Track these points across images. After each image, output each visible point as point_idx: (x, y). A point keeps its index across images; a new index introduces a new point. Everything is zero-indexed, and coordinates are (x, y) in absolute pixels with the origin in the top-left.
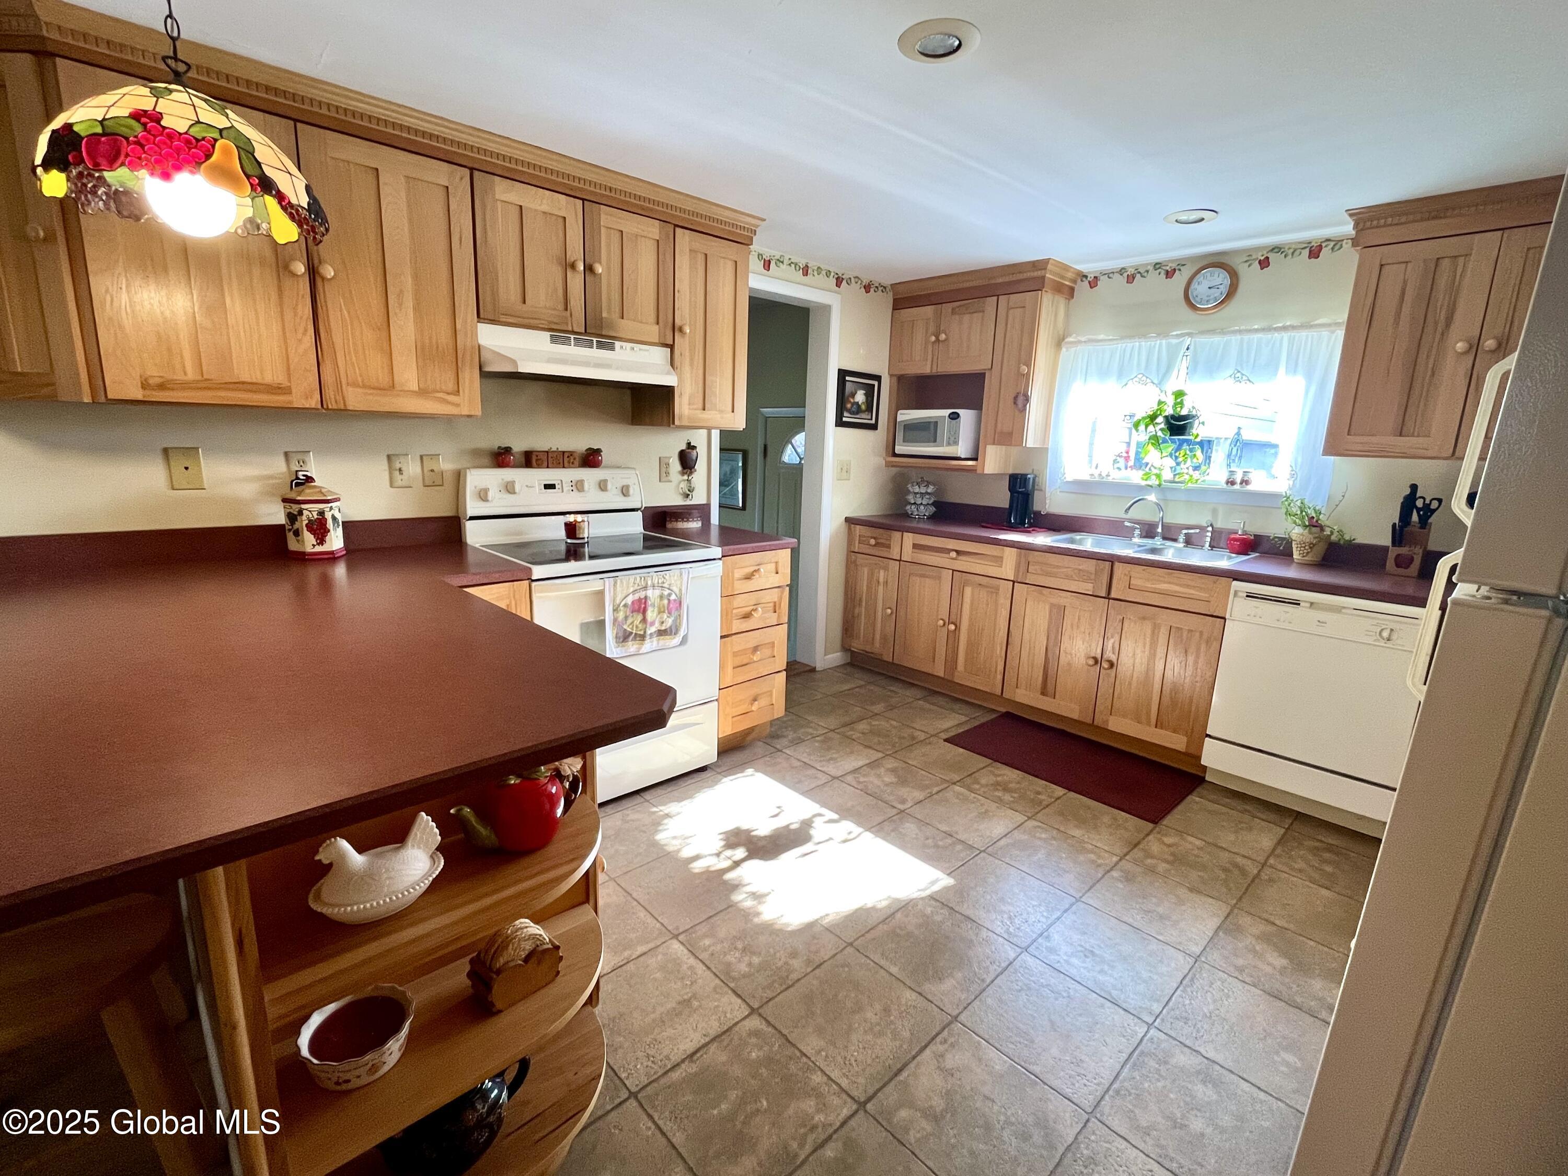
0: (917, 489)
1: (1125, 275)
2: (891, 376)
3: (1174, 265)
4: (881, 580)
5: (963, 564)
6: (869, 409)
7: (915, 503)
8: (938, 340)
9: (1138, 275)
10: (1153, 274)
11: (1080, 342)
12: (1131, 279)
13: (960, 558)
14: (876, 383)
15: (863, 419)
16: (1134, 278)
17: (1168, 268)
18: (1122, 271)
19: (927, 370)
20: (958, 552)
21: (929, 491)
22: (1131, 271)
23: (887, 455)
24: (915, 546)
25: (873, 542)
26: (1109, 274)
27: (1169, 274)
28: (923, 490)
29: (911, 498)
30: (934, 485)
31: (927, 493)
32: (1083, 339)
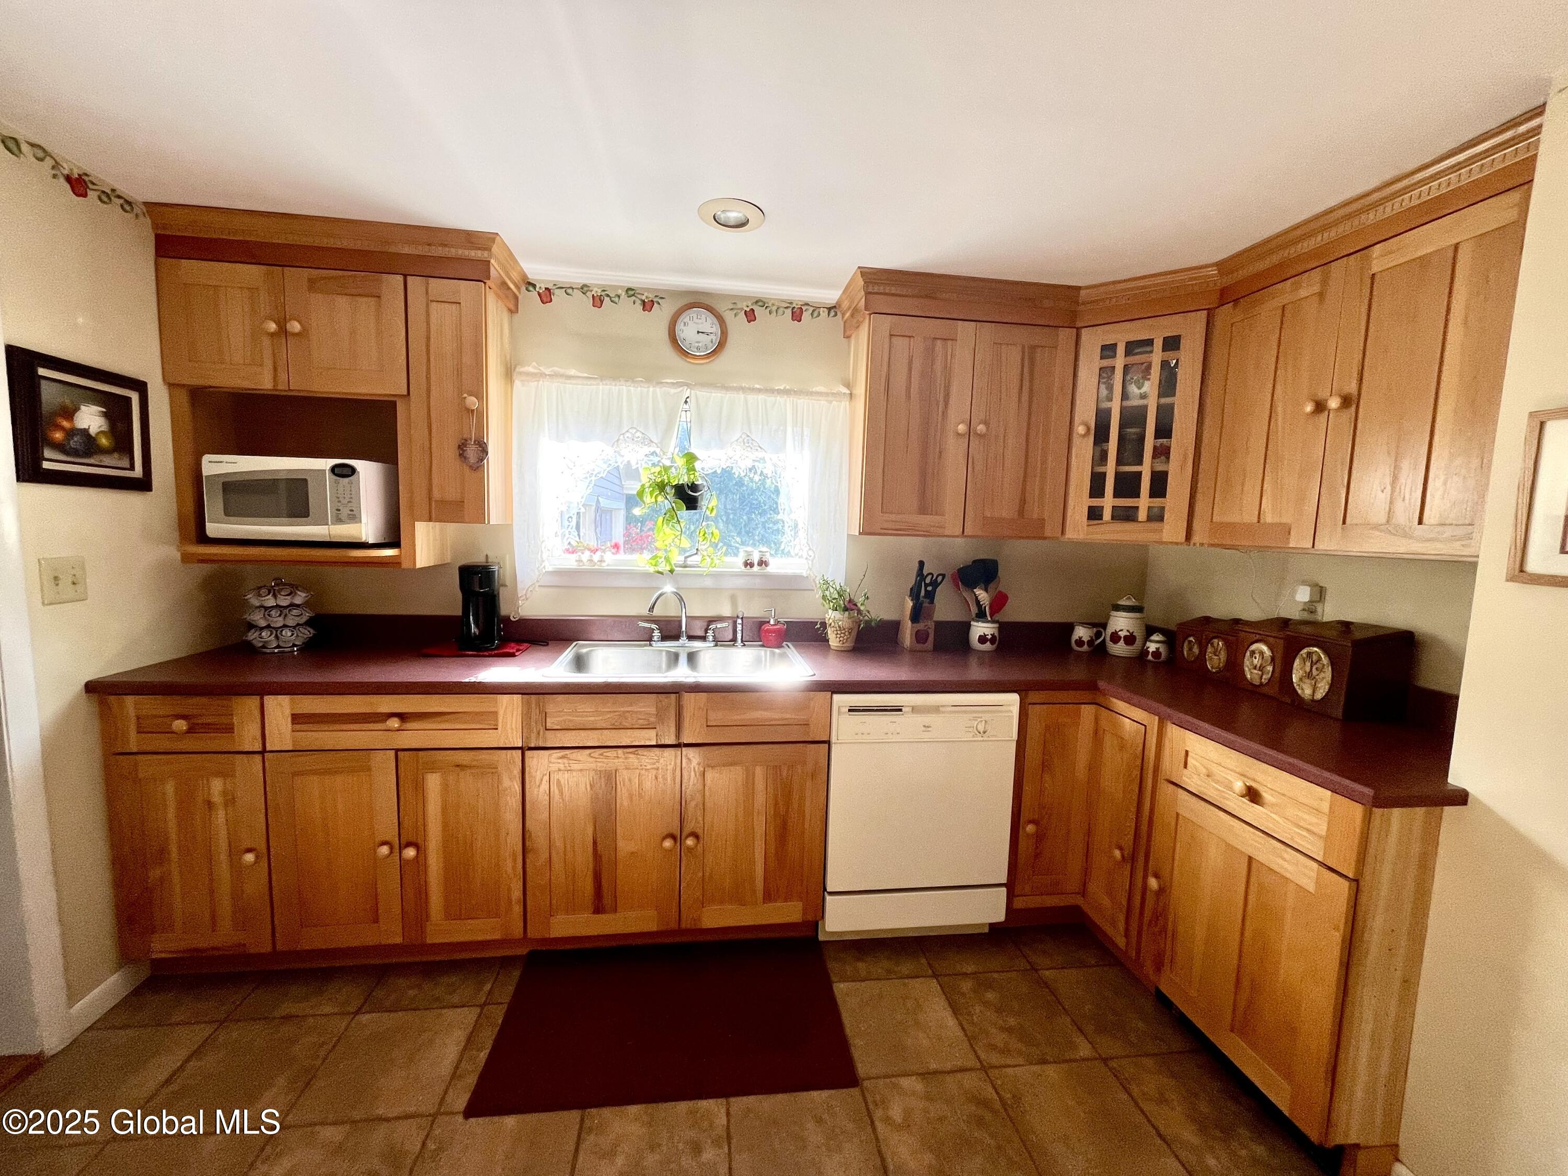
0: (270, 601)
1: (589, 294)
2: (172, 386)
3: (651, 296)
4: (217, 798)
5: (413, 737)
6: (123, 444)
7: (268, 627)
8: (283, 331)
9: (607, 299)
10: (625, 301)
11: (543, 375)
12: (598, 301)
13: (409, 725)
14: (135, 397)
15: (109, 466)
16: (602, 302)
17: (644, 298)
18: (584, 289)
19: (265, 382)
20: (402, 717)
21: (298, 600)
22: (597, 291)
23: (184, 538)
24: (297, 719)
25: (180, 725)
26: (568, 289)
27: (647, 306)
28: (284, 601)
29: (258, 618)
30: (306, 589)
31: (292, 605)
32: (547, 372)
